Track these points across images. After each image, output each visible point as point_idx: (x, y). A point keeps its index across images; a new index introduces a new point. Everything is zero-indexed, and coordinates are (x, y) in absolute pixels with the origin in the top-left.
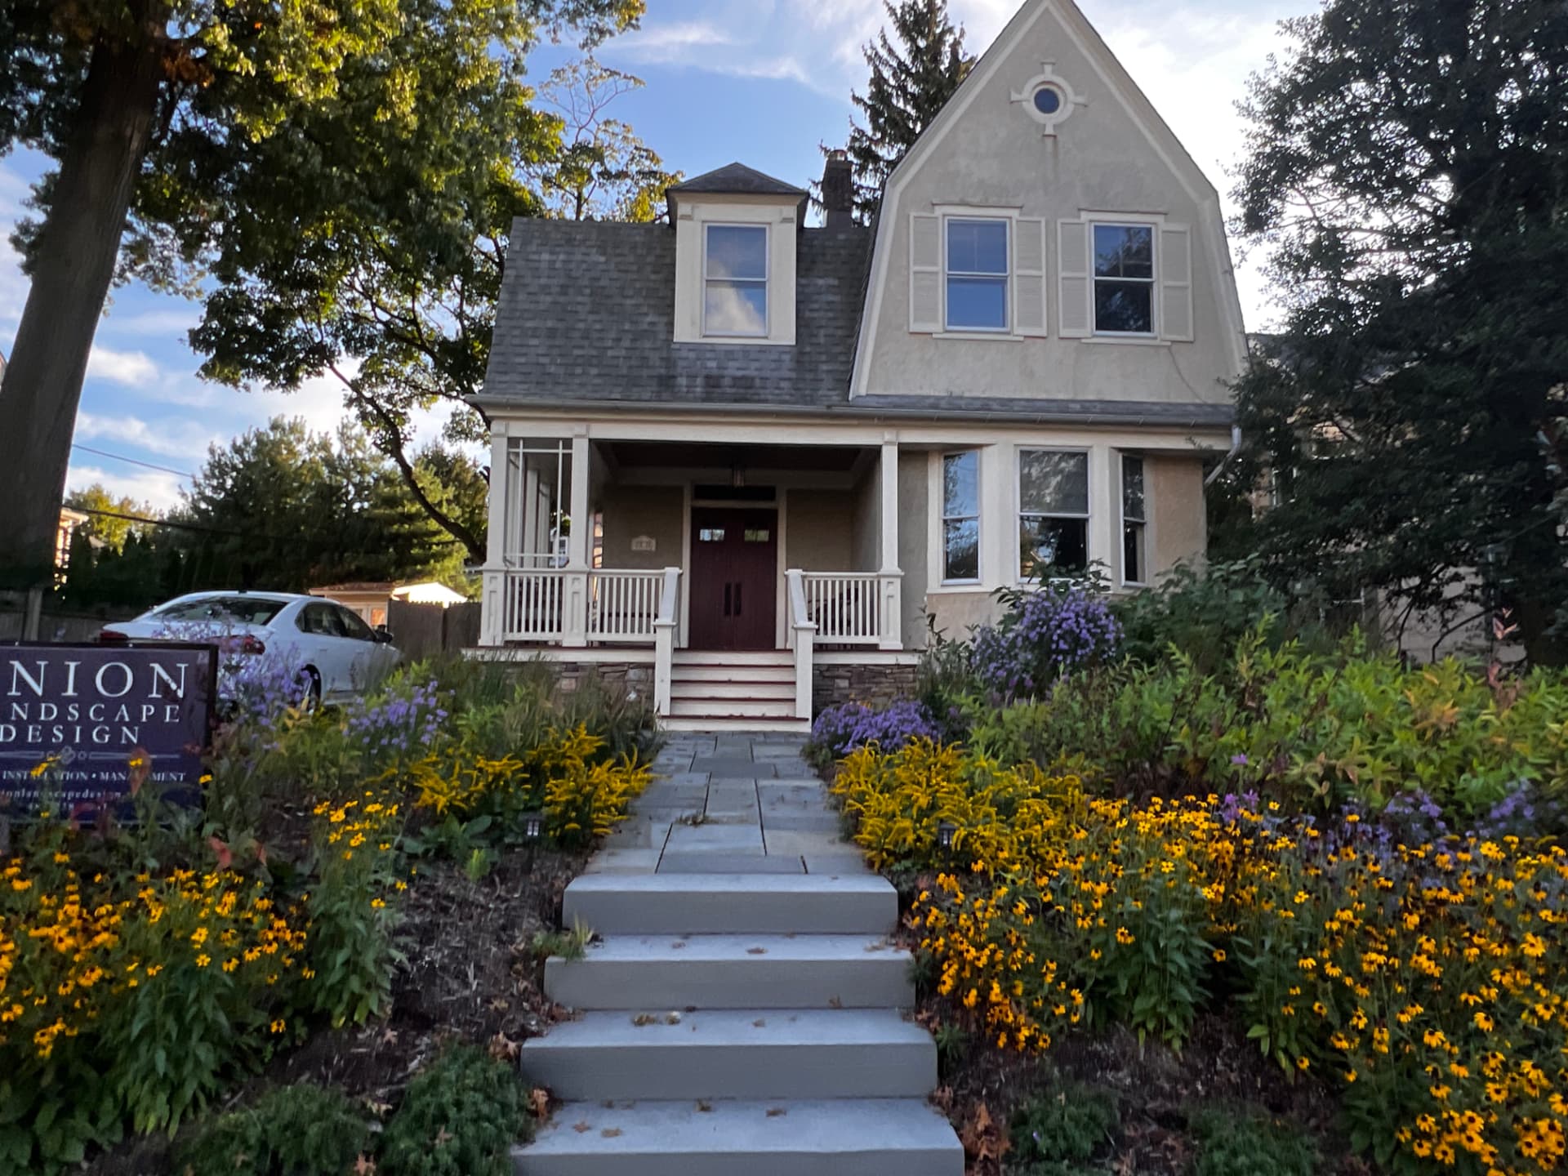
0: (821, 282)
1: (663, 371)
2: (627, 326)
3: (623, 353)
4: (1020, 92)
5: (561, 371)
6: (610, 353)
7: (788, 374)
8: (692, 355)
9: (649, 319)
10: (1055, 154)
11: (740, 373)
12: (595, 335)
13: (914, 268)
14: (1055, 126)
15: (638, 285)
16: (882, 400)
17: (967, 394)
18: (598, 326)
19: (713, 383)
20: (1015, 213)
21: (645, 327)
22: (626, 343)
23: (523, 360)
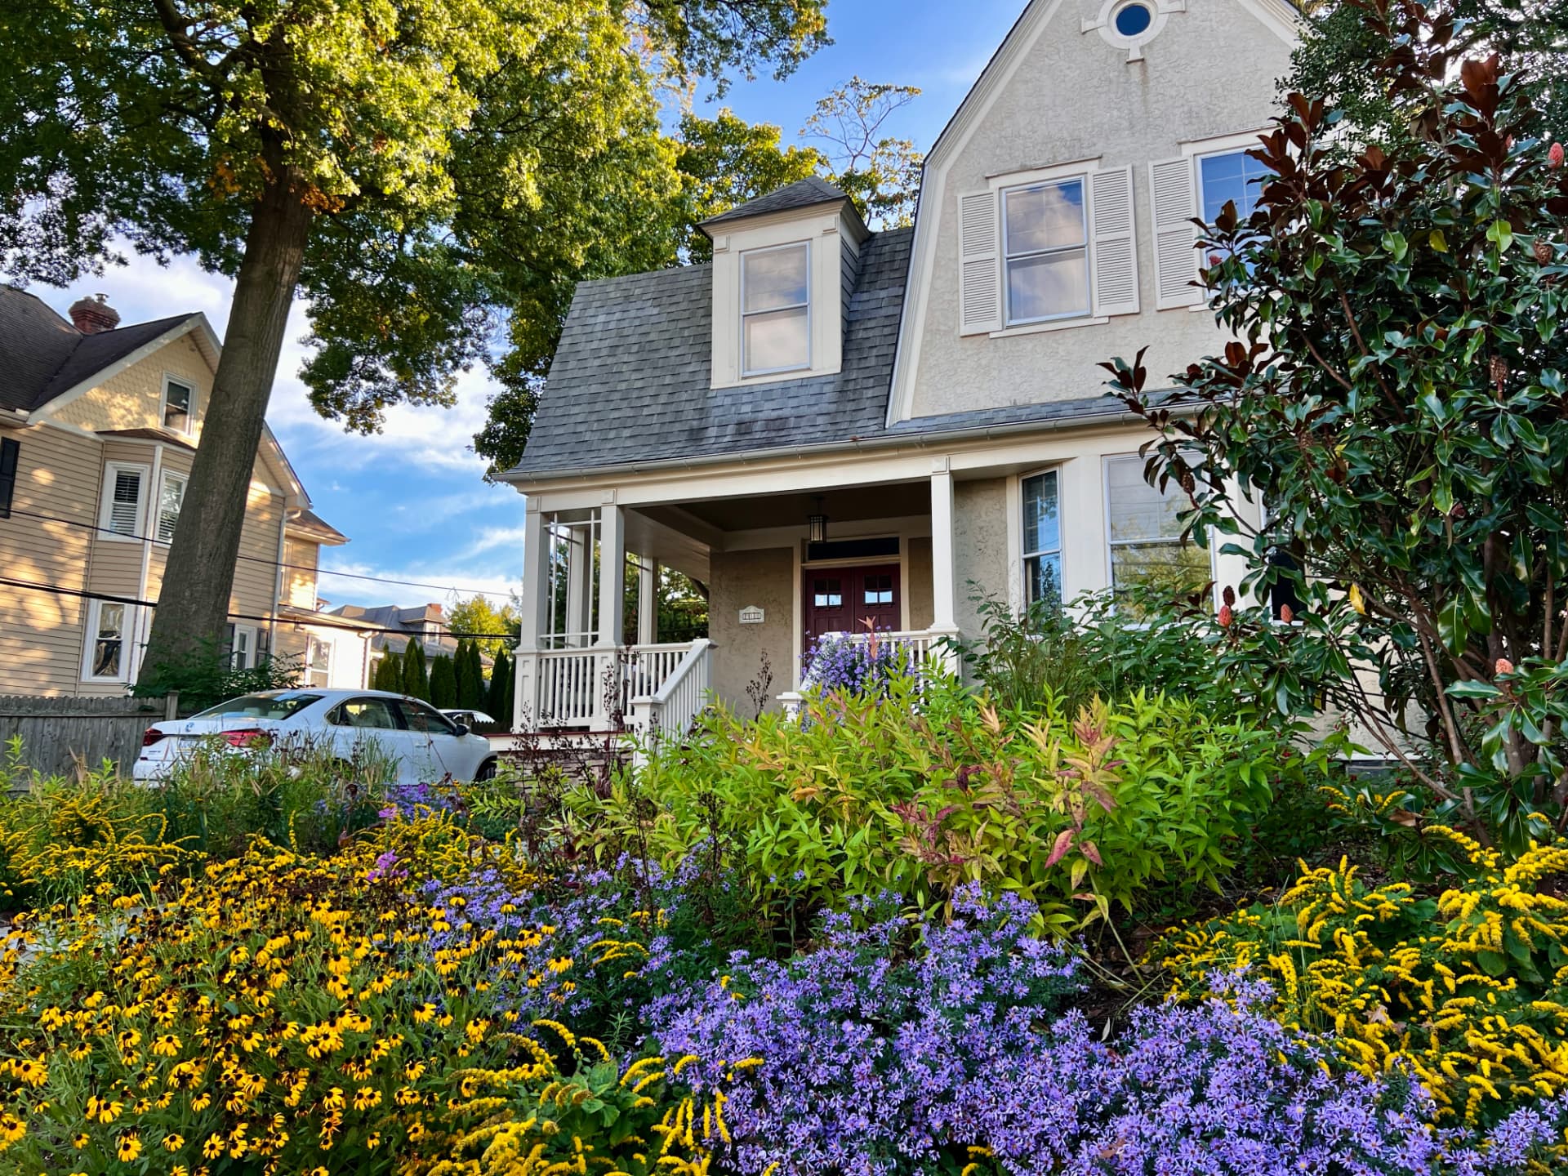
0: (883, 294)
1: (695, 424)
2: (668, 380)
3: (659, 409)
4: (1095, 18)
5: (597, 436)
6: (646, 411)
7: (825, 408)
8: (728, 401)
9: (690, 369)
10: (1145, 81)
11: (774, 414)
12: (635, 394)
13: (962, 260)
14: (1142, 48)
15: (686, 333)
16: (927, 423)
17: (1034, 401)
18: (639, 384)
19: (744, 428)
20: (1092, 168)
21: (686, 378)
22: (663, 399)
23: (561, 431)
